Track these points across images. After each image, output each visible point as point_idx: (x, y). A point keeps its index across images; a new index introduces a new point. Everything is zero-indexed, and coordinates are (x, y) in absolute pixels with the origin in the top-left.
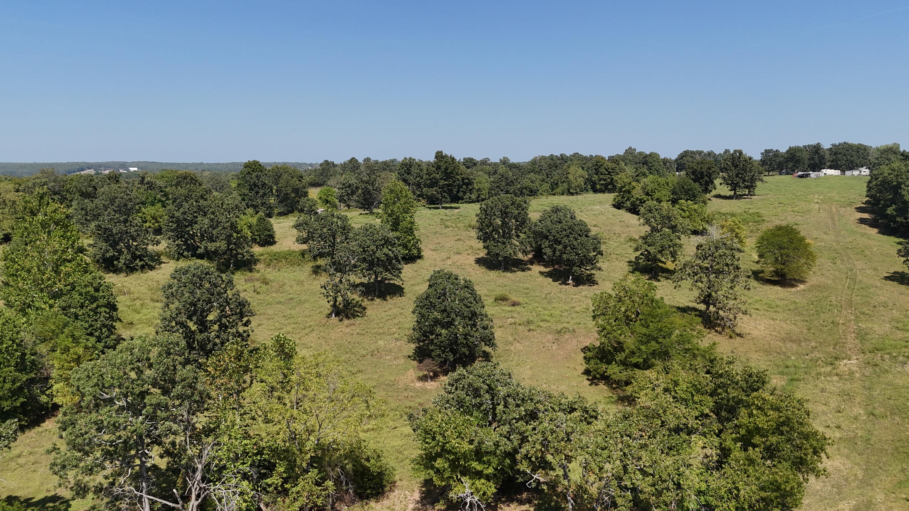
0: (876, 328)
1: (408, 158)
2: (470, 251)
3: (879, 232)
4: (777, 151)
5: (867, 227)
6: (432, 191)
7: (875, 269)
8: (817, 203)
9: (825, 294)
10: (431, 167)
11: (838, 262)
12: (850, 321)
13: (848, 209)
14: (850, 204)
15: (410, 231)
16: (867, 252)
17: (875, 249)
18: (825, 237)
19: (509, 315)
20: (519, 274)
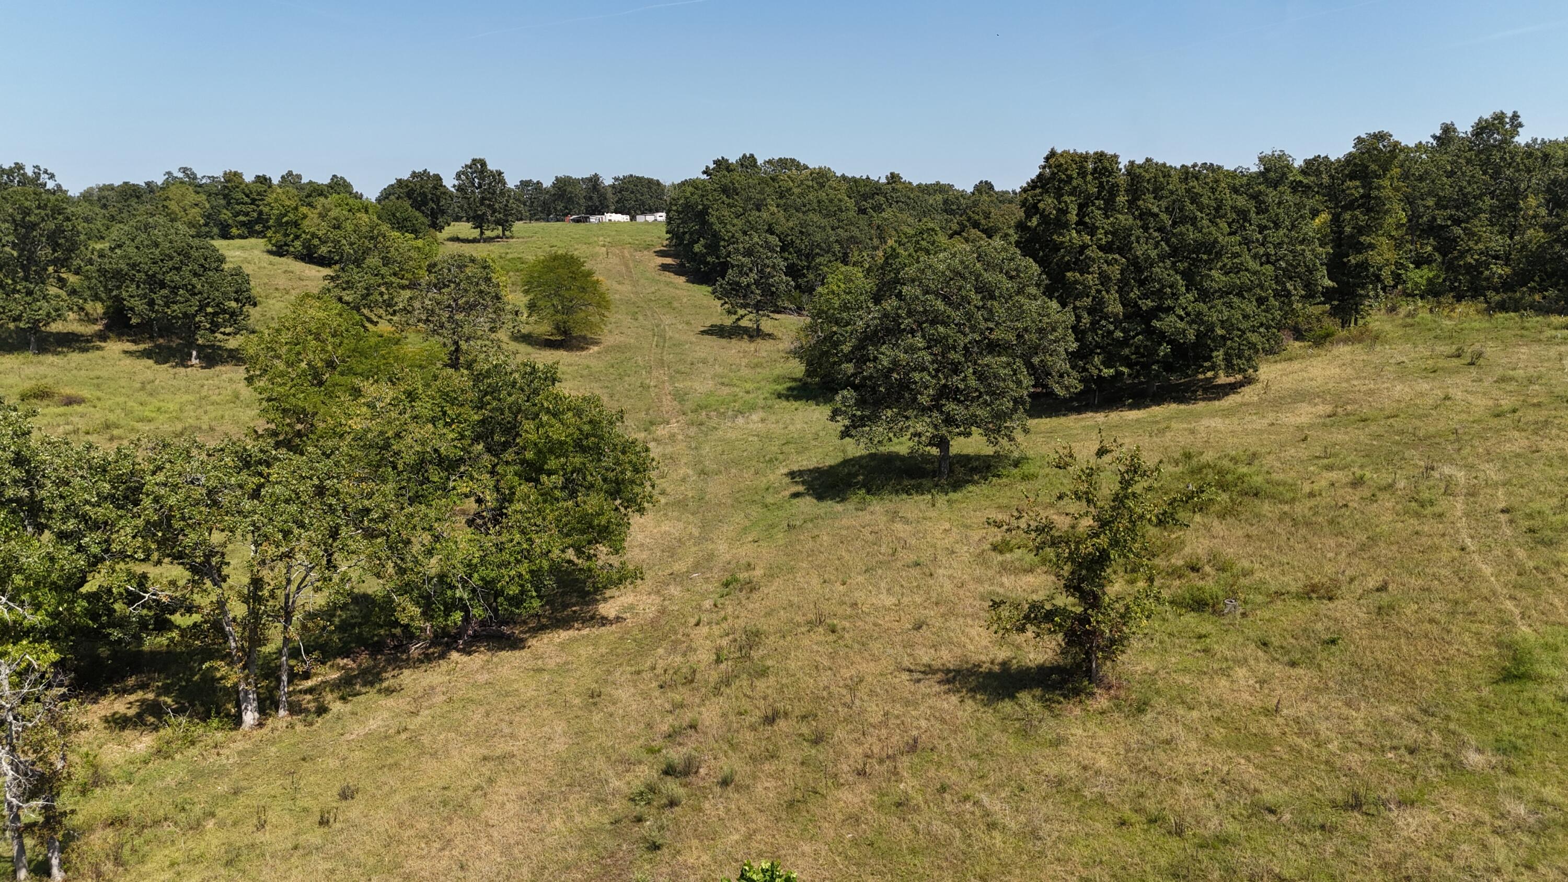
0: (697, 385)
3: (687, 281)
4: (538, 182)
5: (672, 275)
7: (688, 323)
8: (604, 246)
9: (628, 355)
11: (641, 318)
12: (664, 382)
13: (646, 252)
14: (648, 247)
16: (676, 304)
17: (685, 300)
18: (619, 287)
19: (61, 420)
20: (76, 358)
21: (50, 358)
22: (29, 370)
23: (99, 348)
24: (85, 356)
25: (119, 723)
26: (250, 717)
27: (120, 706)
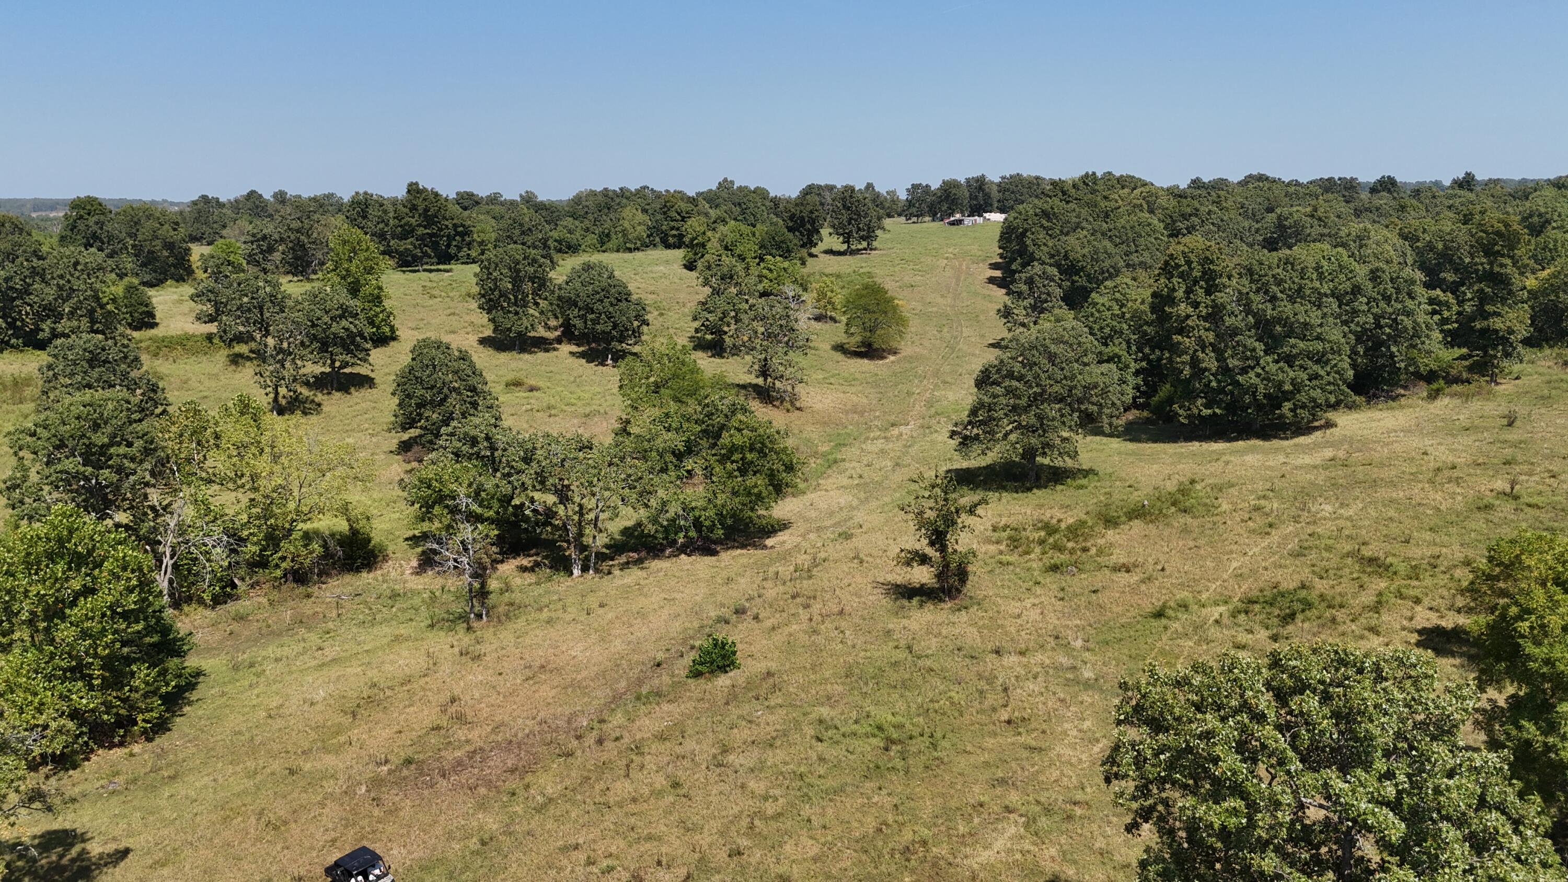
0: (950, 394)
1: (361, 192)
2: (469, 329)
3: (1006, 294)
4: (927, 186)
5: (995, 287)
6: (407, 245)
7: (982, 336)
9: (914, 365)
10: (400, 207)
11: (945, 330)
12: (927, 390)
13: (981, 265)
14: (983, 259)
15: (377, 299)
18: (941, 302)
19: (525, 401)
20: (541, 355)
21: (526, 356)
22: (514, 365)
23: (555, 349)
24: (547, 354)
25: (523, 569)
26: (576, 572)
27: (526, 562)
